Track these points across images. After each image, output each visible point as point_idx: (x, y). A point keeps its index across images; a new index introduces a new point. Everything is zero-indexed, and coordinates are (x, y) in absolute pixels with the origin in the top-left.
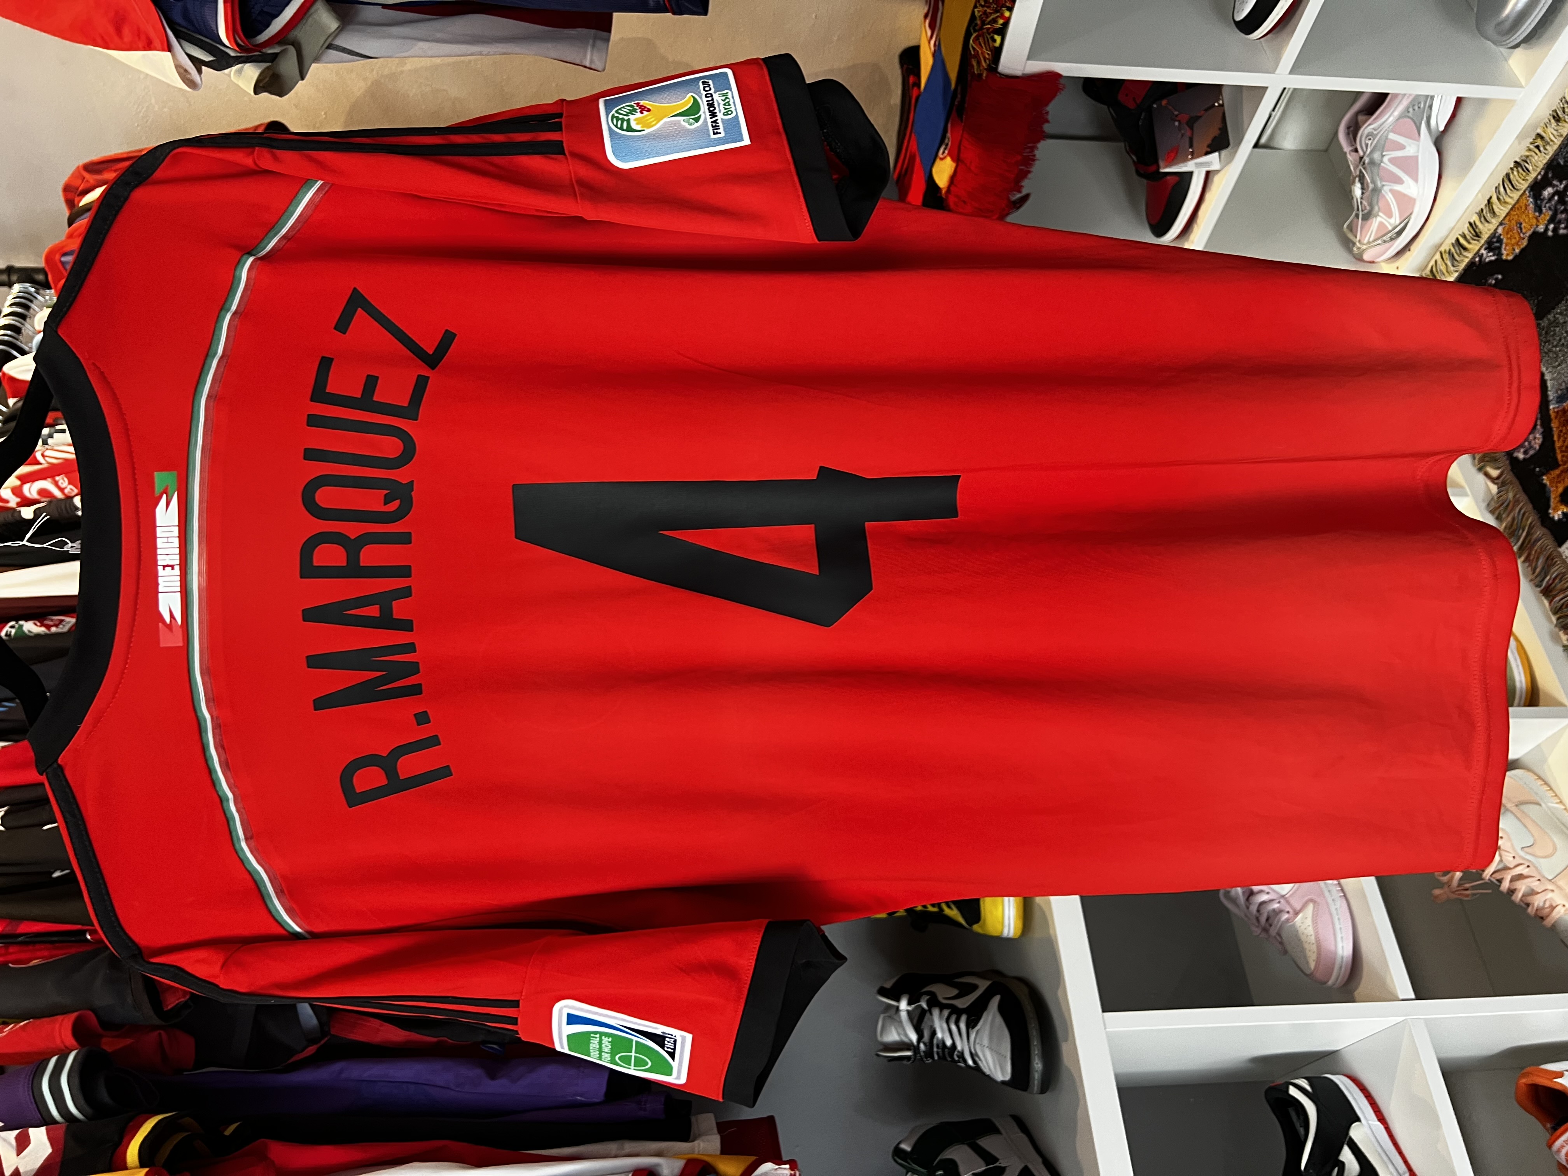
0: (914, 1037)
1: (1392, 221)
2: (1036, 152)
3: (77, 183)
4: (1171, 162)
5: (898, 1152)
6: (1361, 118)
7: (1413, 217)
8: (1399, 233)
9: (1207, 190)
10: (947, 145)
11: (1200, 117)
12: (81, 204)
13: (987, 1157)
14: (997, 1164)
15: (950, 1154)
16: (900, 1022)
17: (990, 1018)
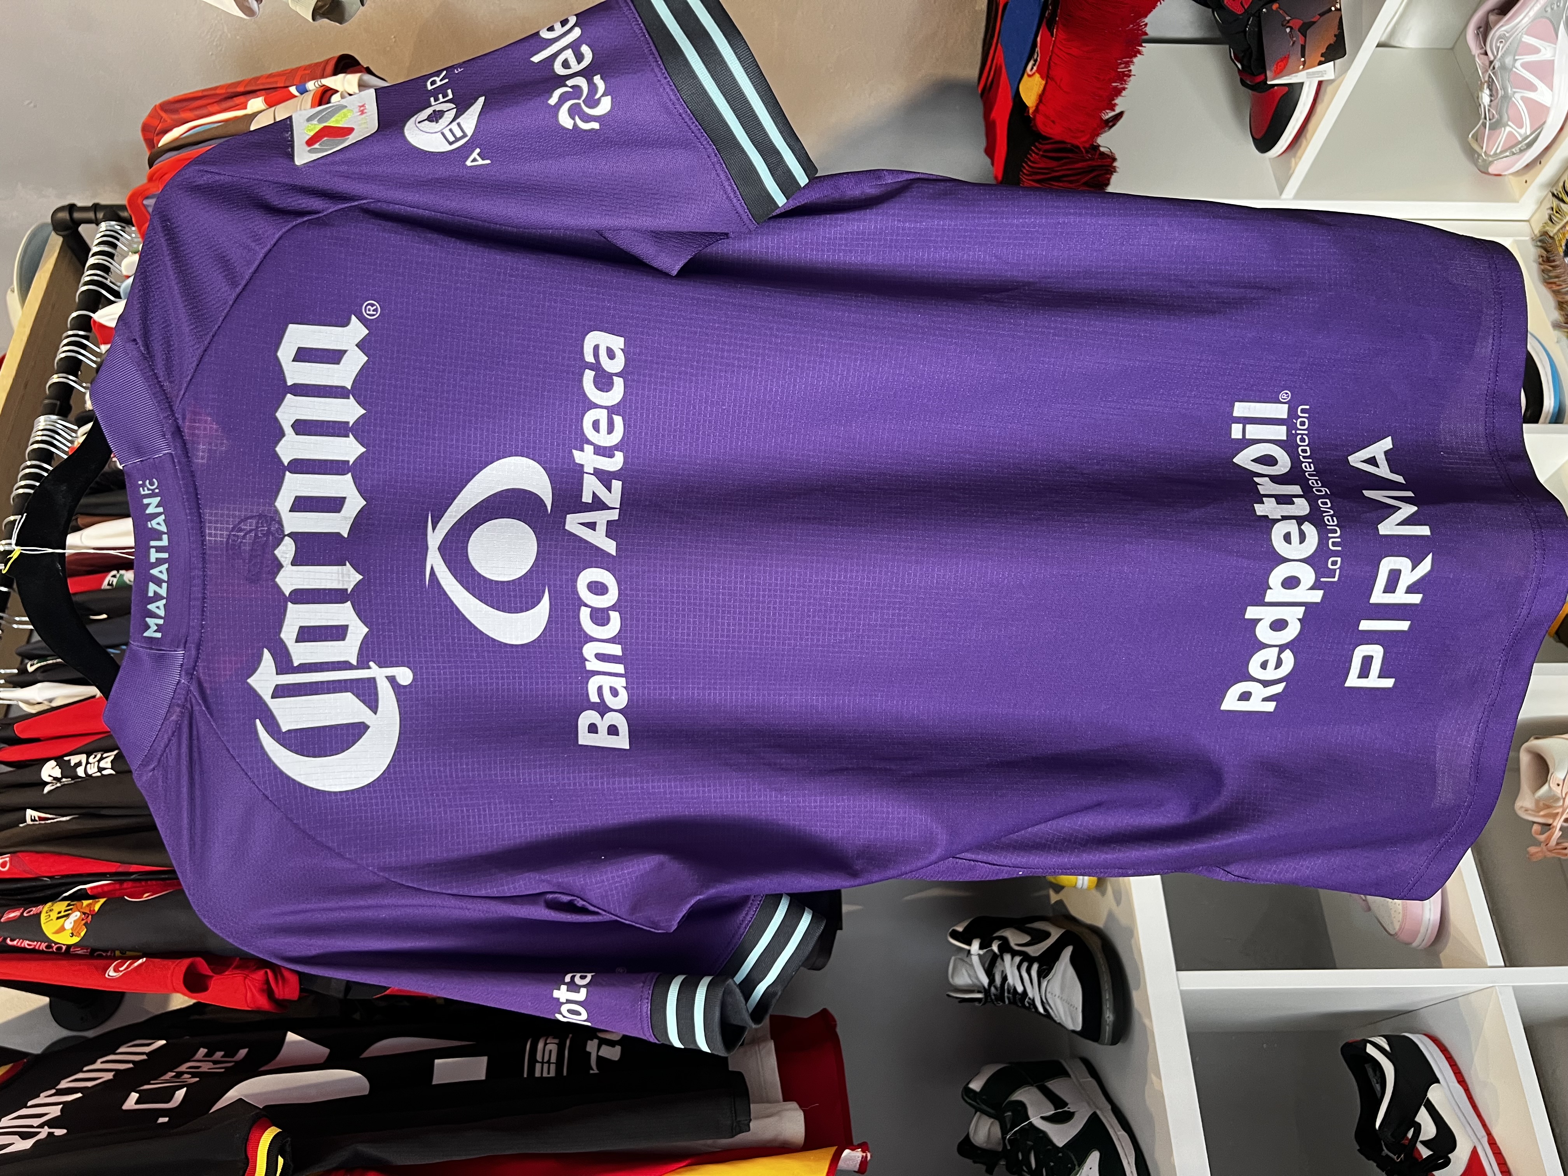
0: (985, 981)
1: (1522, 131)
2: (1132, 67)
3: (155, 122)
4: (1278, 74)
5: (968, 1091)
6: (1492, 18)
7: (1546, 127)
8: (1530, 145)
9: (1319, 100)
10: (1036, 61)
11: (1314, 23)
12: (160, 145)
13: (1057, 1101)
14: (1066, 1109)
15: (1018, 1096)
16: (972, 965)
17: (1062, 968)
